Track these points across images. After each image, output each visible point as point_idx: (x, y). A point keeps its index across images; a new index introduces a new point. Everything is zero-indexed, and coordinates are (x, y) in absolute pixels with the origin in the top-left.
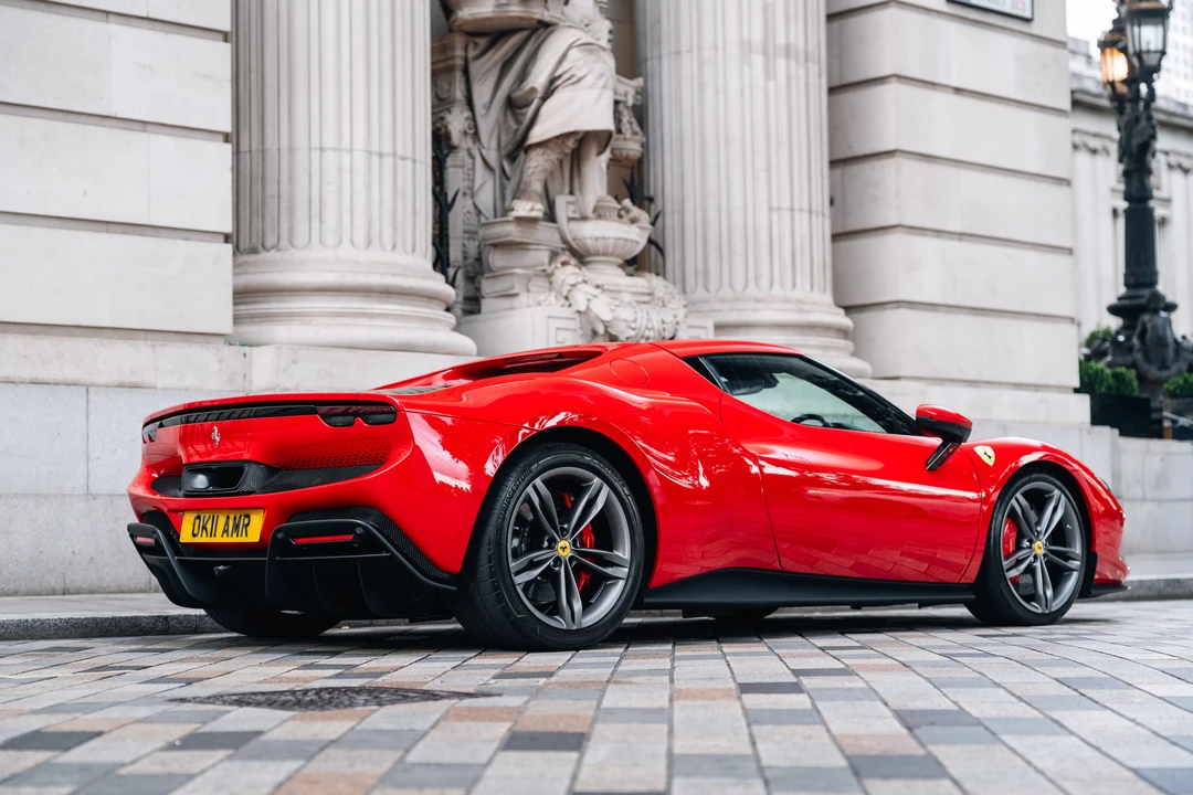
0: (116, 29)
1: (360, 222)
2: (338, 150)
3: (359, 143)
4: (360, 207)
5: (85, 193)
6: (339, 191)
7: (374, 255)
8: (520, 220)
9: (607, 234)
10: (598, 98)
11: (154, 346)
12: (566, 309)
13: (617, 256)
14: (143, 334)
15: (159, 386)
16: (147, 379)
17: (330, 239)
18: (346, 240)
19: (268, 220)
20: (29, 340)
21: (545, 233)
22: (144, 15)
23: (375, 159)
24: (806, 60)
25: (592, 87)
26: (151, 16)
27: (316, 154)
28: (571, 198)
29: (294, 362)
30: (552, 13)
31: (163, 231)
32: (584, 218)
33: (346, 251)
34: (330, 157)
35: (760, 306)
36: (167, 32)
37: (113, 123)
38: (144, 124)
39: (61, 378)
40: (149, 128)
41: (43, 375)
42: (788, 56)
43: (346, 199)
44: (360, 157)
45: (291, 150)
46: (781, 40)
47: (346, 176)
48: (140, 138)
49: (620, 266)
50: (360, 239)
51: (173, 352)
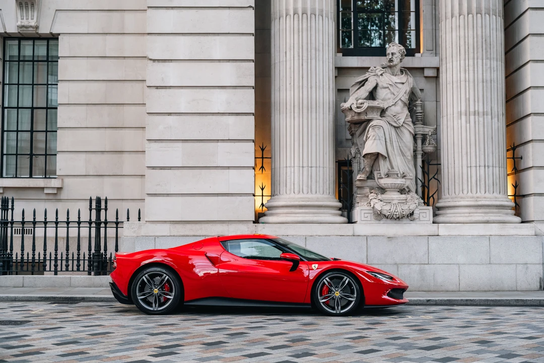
0: (220, 144)
1: (296, 186)
2: (290, 167)
3: (296, 164)
4: (296, 182)
5: (210, 187)
6: (291, 178)
7: (301, 195)
8: (360, 180)
9: (388, 183)
10: (373, 143)
12: (369, 207)
13: (396, 189)
17: (288, 192)
18: (292, 192)
19: (276, 187)
20: (193, 225)
21: (370, 183)
23: (301, 169)
24: (484, 115)
25: (371, 139)
26: (229, 139)
27: (285, 168)
28: (378, 172)
29: (264, 228)
30: (368, 117)
32: (382, 178)
33: (292, 195)
34: (288, 169)
35: (461, 200)
36: (233, 143)
37: (220, 168)
38: (228, 168)
39: (201, 234)
40: (230, 168)
41: (196, 234)
42: (475, 115)
43: (293, 180)
44: (296, 168)
45: (280, 168)
46: (472, 110)
47: (292, 174)
48: (226, 171)
49: (398, 192)
50: (296, 191)
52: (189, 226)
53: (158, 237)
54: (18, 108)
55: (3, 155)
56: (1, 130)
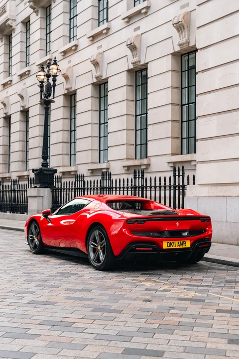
52: (220, 188)
53: (199, 197)
54: (188, 104)
55: (182, 139)
56: (180, 122)
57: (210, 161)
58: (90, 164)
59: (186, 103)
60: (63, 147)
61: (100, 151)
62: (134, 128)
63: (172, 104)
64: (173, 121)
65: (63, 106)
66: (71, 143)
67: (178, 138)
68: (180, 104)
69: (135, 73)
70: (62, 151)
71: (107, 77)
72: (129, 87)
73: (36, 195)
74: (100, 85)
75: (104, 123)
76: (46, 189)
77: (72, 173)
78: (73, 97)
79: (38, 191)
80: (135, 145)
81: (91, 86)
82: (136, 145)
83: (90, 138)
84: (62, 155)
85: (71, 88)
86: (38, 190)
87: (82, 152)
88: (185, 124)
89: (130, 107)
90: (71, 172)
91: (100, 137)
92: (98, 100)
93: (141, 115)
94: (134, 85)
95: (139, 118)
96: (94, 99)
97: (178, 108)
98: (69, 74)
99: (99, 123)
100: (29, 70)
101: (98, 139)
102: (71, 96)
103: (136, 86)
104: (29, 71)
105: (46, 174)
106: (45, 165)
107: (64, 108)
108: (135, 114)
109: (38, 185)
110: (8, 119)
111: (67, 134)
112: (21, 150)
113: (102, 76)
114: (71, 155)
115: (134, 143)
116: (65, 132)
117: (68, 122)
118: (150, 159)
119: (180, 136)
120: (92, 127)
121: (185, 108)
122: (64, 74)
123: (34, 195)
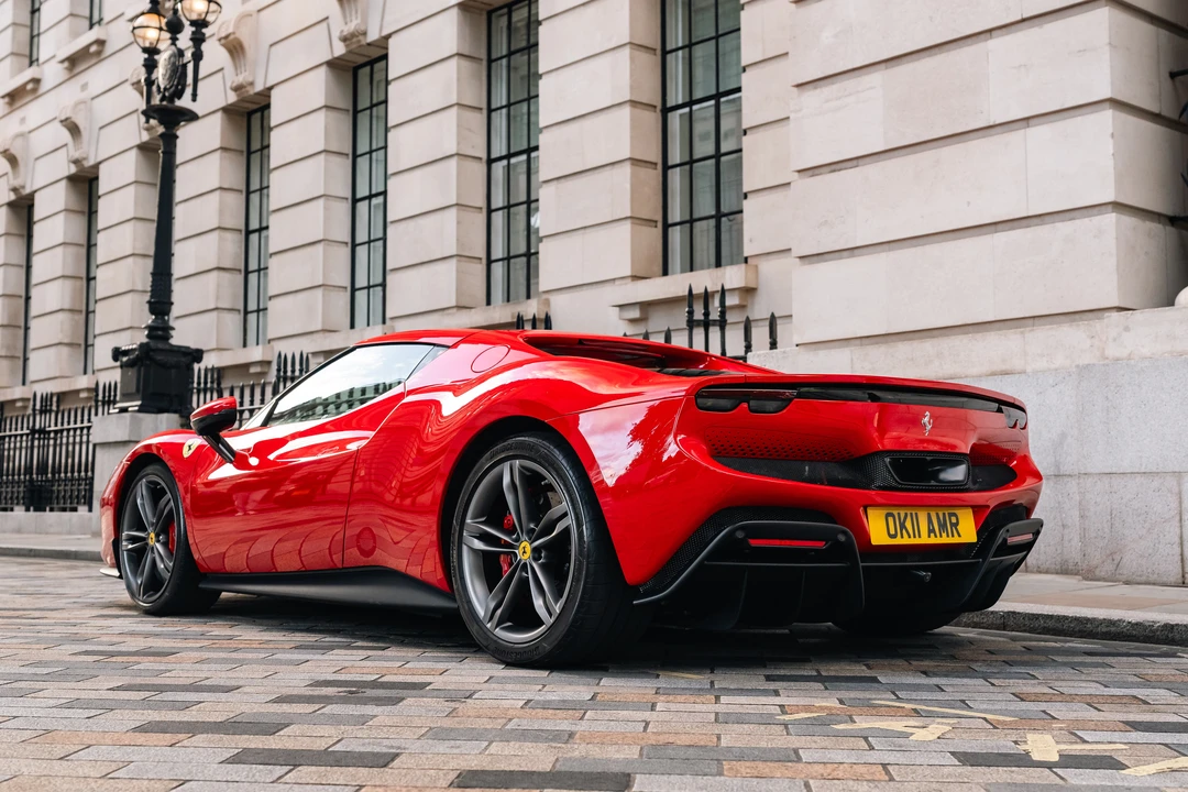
0: (995, 44)
5: (969, 203)
11: (1022, 333)
14: (1031, 321)
15: (1029, 370)
16: (1017, 364)
22: (1019, 18)
26: (1025, 16)
31: (1047, 218)
36: (1040, 25)
38: (1026, 121)
40: (1032, 122)
48: (1016, 137)
51: (1041, 336)
54: (690, 103)
55: (666, 226)
56: (660, 167)
57: (852, 251)
58: (321, 335)
59: (680, 102)
60: (218, 286)
61: (354, 290)
62: (482, 203)
63: (633, 103)
64: (635, 161)
65: (223, 149)
66: (247, 273)
67: (651, 222)
68: (659, 107)
69: (484, 17)
70: (217, 298)
71: (385, 33)
72: (465, 63)
73: (126, 438)
74: (356, 70)
75: (370, 197)
76: (165, 415)
77: (253, 370)
78: (256, 118)
79: (135, 424)
80: (484, 261)
81: (324, 69)
82: (490, 262)
83: (320, 247)
84: (215, 314)
85: (252, 84)
86: (132, 418)
87: (290, 297)
88: (676, 177)
89: (470, 130)
90: (247, 366)
91: (354, 246)
92: (347, 121)
93: (509, 156)
94: (484, 55)
95: (499, 168)
96: (333, 115)
97: (652, 119)
98: (244, 36)
99: (349, 195)
100: (102, 37)
101: (348, 250)
102: (250, 114)
103: (490, 61)
104: (101, 43)
105: (163, 366)
106: (160, 331)
107: (226, 154)
108: (484, 156)
109: (134, 404)
110: (23, 208)
111: (233, 243)
112: (66, 306)
113: (365, 34)
114: (246, 312)
115: (482, 254)
116: (229, 236)
117: (237, 201)
118: (547, 303)
119: (659, 217)
120: (326, 209)
121: (675, 119)
122: (227, 37)
123: (119, 439)
